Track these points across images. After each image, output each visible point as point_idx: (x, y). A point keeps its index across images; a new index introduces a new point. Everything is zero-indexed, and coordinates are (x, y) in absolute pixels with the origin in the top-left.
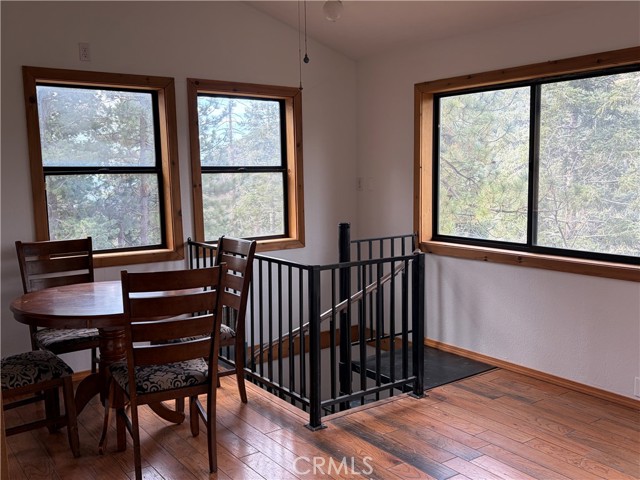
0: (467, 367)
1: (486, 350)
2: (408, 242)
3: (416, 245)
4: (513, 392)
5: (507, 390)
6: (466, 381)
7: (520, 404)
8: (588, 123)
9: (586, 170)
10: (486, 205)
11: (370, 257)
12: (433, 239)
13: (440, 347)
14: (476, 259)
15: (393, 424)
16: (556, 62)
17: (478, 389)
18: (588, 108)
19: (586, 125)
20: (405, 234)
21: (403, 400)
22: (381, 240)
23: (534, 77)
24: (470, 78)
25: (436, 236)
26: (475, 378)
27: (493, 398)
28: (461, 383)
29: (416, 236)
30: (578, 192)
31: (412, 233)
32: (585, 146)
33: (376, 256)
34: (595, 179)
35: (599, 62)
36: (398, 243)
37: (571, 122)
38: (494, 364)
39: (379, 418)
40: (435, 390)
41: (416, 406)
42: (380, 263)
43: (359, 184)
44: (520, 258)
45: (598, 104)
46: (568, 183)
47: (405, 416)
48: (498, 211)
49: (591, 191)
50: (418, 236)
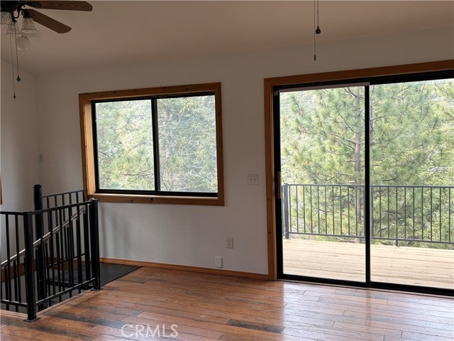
0: (124, 269)
1: (134, 257)
2: (81, 195)
3: (86, 196)
4: (153, 278)
5: (150, 277)
6: (125, 277)
7: (158, 283)
8: (176, 118)
9: (177, 148)
10: (117, 172)
11: (63, 204)
12: (96, 192)
13: (105, 261)
14: (125, 202)
15: (85, 308)
16: (164, 87)
17: (133, 280)
18: (175, 109)
19: (175, 119)
20: (77, 190)
21: (87, 294)
22: (63, 195)
23: (153, 95)
24: (115, 93)
25: (98, 190)
26: (130, 275)
27: (143, 283)
28: (122, 278)
29: (85, 190)
30: (174, 161)
31: (82, 189)
32: (176, 133)
33: (67, 203)
34: (182, 153)
35: (187, 90)
36: (74, 196)
37: (166, 117)
38: (139, 265)
39: (76, 306)
40: (107, 285)
41: (97, 295)
42: (70, 207)
43: (41, 158)
44: (152, 198)
45: (181, 107)
46: (167, 156)
47: (92, 302)
48: (126, 175)
49: (181, 161)
50: (86, 190)
